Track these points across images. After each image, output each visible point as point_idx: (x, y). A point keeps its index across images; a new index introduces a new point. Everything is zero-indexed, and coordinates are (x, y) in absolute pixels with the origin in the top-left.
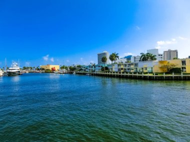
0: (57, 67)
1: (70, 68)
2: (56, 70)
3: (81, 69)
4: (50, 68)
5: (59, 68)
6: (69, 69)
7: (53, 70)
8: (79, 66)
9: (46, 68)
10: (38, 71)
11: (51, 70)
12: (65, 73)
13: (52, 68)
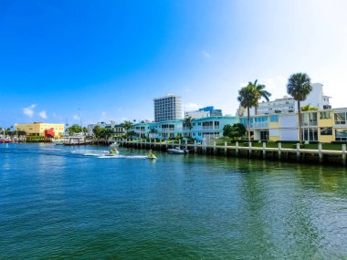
0: (59, 129)
1: (95, 131)
2: (56, 134)
4: (42, 131)
5: (63, 131)
6: (91, 133)
7: (49, 135)
8: (127, 126)
9: (29, 131)
10: (8, 138)
11: (44, 135)
12: (85, 144)
13: (46, 131)
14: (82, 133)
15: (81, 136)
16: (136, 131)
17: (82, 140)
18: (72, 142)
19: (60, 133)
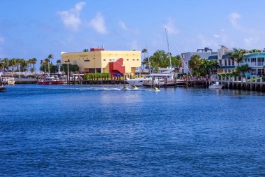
0: (132, 61)
1: (191, 64)
2: (128, 70)
3: (246, 69)
5: (138, 64)
6: (186, 68)
8: (236, 56)
9: (84, 65)
11: (107, 71)
12: (174, 86)
13: (111, 65)
14: (171, 69)
15: (169, 72)
16: (251, 65)
17: (171, 79)
18: (156, 81)
19: (133, 69)
